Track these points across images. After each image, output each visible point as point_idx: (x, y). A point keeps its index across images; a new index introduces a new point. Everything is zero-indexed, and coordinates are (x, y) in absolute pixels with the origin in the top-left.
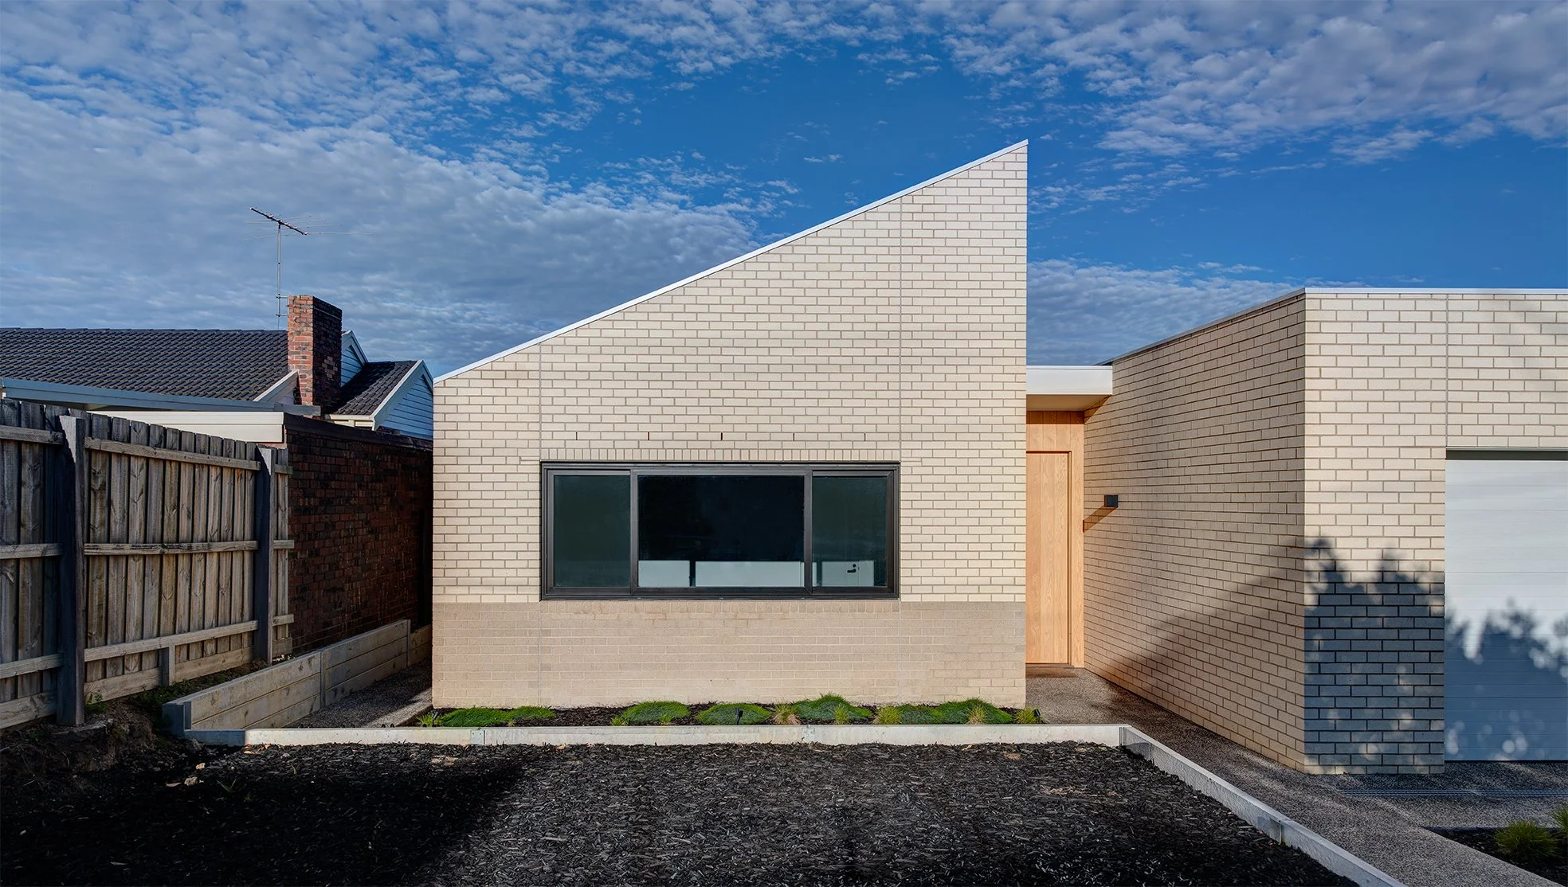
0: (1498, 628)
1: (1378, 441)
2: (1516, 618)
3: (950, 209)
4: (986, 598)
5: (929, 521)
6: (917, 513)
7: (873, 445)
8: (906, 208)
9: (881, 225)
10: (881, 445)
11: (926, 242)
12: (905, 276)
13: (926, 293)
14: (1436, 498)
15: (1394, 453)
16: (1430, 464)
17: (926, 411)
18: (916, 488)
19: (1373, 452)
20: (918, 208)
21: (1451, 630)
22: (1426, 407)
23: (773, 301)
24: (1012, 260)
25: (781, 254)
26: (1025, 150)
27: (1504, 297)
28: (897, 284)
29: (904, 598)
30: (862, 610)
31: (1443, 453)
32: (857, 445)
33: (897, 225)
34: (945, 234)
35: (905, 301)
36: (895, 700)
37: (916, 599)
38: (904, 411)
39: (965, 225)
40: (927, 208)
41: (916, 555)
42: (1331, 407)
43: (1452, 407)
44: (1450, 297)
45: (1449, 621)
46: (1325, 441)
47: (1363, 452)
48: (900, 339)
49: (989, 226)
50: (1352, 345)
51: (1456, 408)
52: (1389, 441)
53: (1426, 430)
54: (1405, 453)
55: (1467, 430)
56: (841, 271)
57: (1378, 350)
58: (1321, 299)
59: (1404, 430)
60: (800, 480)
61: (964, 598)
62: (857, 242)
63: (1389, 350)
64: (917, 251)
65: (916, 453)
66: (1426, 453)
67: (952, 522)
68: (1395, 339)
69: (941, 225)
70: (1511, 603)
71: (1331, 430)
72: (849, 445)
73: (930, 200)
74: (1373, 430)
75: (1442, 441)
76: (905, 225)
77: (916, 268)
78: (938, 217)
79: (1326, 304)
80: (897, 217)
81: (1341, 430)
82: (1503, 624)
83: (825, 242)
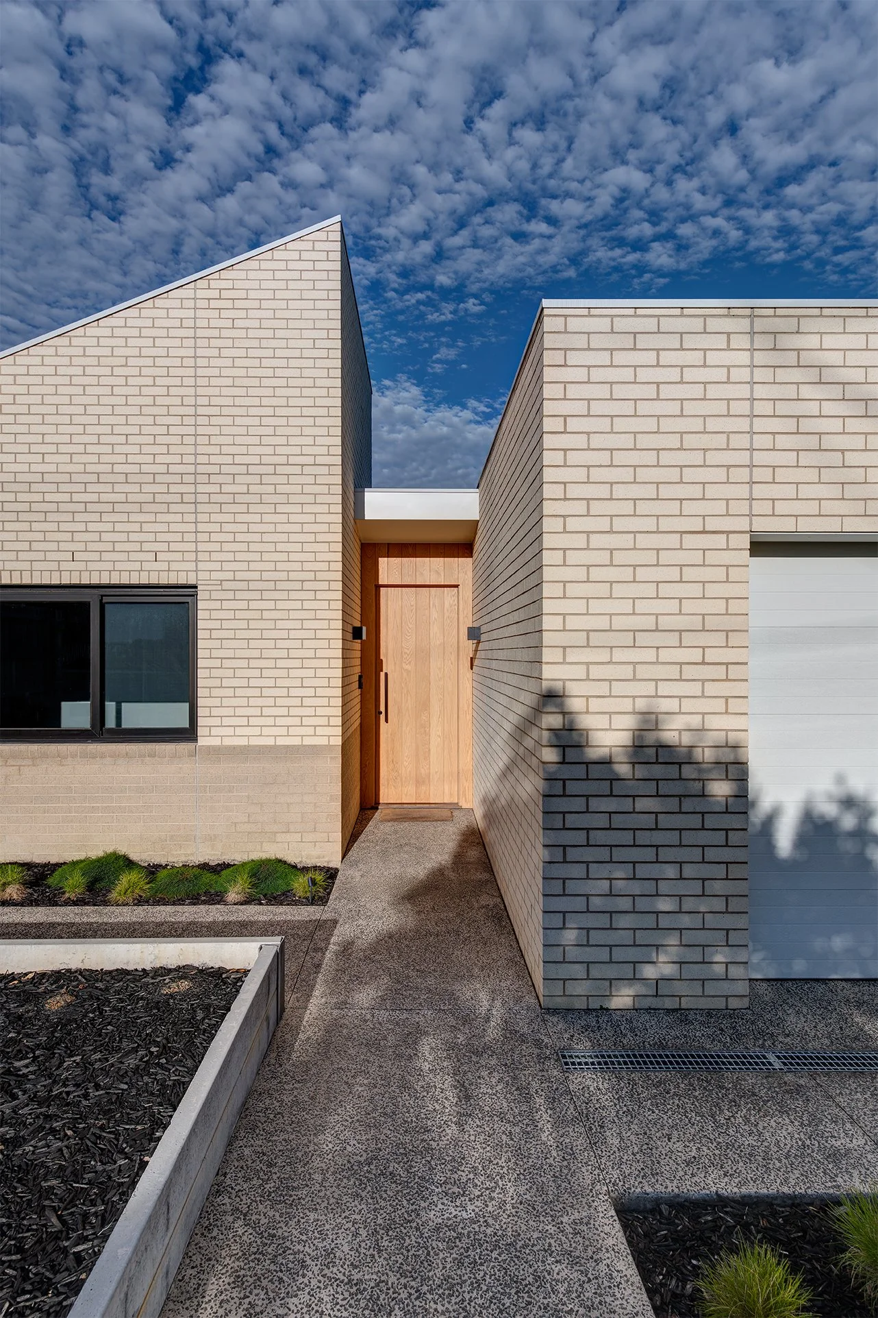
0: (822, 817)
1: (650, 524)
2: (849, 802)
3: (252, 294)
4: (296, 741)
5: (230, 654)
6: (217, 644)
7: (165, 566)
8: (200, 294)
9: (172, 313)
10: (174, 566)
11: (225, 333)
12: (200, 372)
13: (225, 391)
14: (734, 607)
15: (674, 540)
16: (728, 558)
17: (226, 527)
18: (215, 615)
19: (642, 541)
20: (216, 294)
21: (757, 817)
22: (721, 474)
23: (48, 400)
24: (324, 353)
25: (56, 347)
26: (338, 227)
27: (836, 312)
28: (191, 381)
29: (202, 741)
30: (152, 755)
31: (745, 541)
32: (146, 566)
33: (191, 313)
34: (247, 323)
35: (201, 401)
36: (191, 858)
37: (216, 742)
38: (201, 527)
39: (270, 314)
40: (225, 294)
41: (215, 692)
42: (581, 474)
43: (758, 474)
44: (757, 312)
45: (753, 804)
46: (572, 524)
47: (627, 541)
48: (195, 445)
49: (297, 314)
50: (611, 383)
51: (765, 474)
52: (665, 524)
53: (720, 507)
54: (689, 541)
55: (781, 508)
56: (126, 365)
57: (651, 391)
58: (566, 316)
59: (689, 508)
60: (85, 607)
61: (270, 741)
62: (145, 332)
63: (666, 391)
64: (214, 343)
65: (215, 575)
66: (720, 540)
67: (256, 653)
68: (674, 375)
69: (242, 314)
70: (840, 779)
71: (580, 508)
72: (137, 566)
73: (229, 284)
74: (642, 508)
75: (743, 524)
76: (200, 313)
77: (213, 362)
78: (238, 304)
79: (574, 324)
80: (191, 304)
81: (596, 508)
82: (829, 809)
83: (108, 332)
